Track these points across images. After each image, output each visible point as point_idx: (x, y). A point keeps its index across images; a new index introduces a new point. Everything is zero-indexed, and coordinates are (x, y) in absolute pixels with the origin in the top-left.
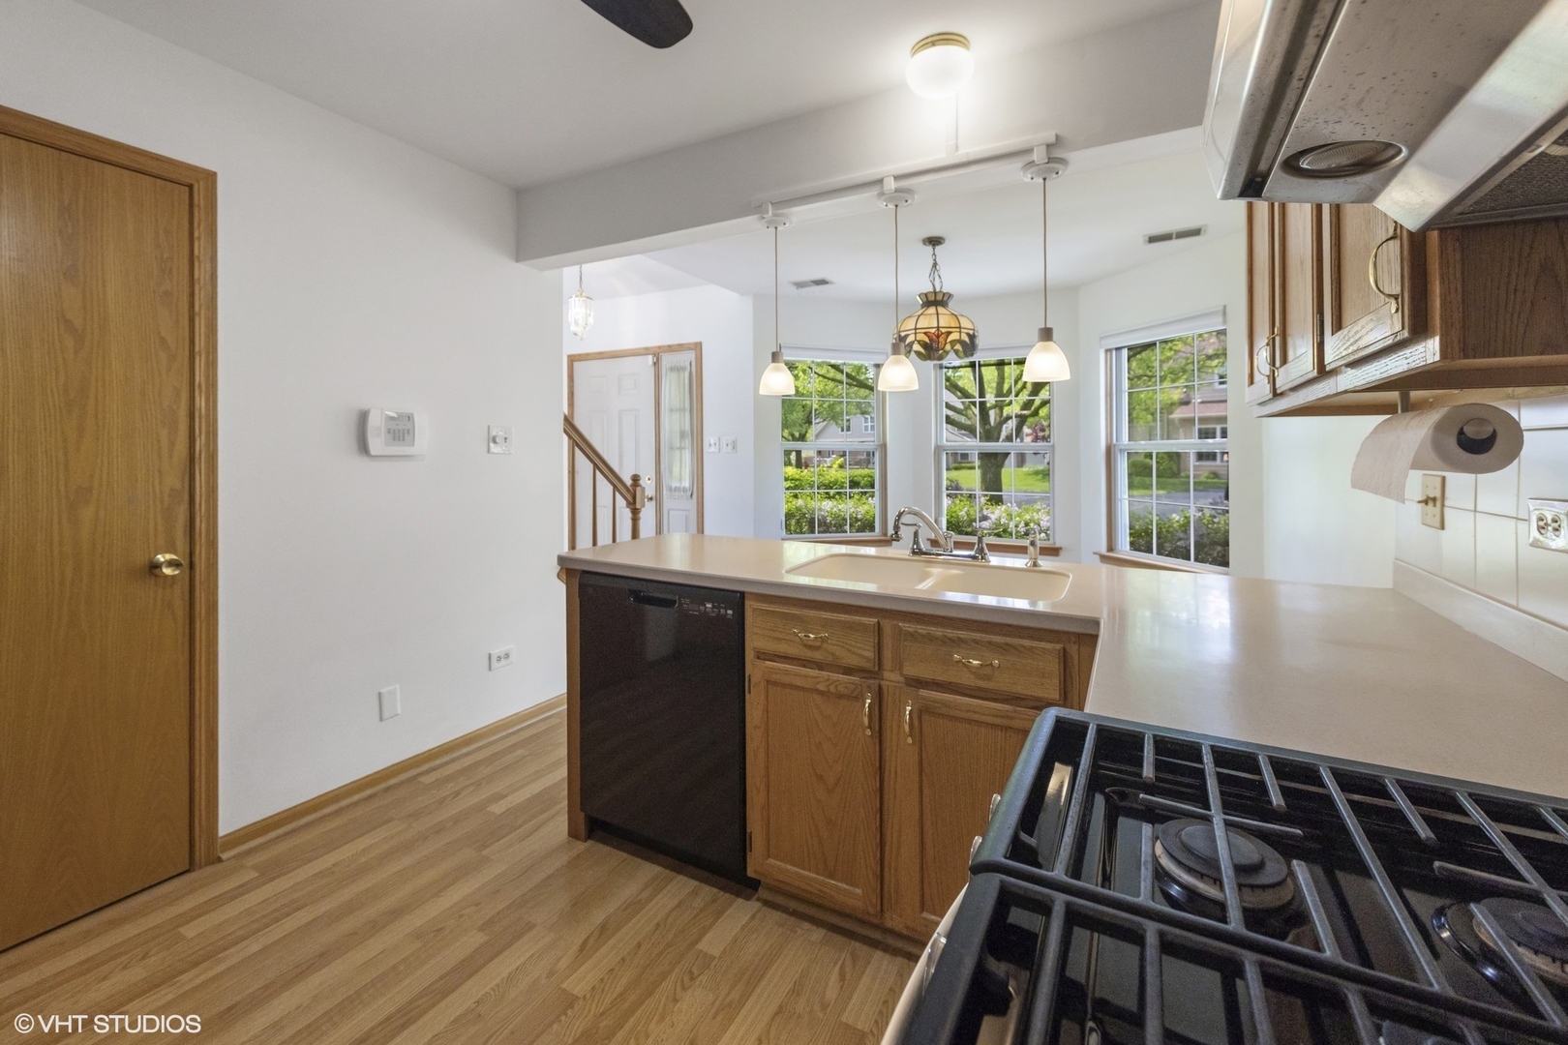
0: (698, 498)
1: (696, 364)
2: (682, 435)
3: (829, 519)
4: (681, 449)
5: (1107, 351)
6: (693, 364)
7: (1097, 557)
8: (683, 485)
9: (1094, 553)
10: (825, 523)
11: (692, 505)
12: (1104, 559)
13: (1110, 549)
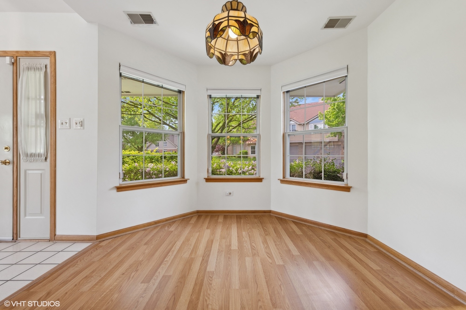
0: (51, 161)
1: (51, 67)
2: (37, 116)
3: (152, 172)
4: (36, 126)
5: (284, 92)
6: (48, 67)
7: (279, 181)
8: (38, 151)
9: (278, 179)
10: (150, 173)
11: (47, 166)
12: (282, 181)
13: (284, 177)
